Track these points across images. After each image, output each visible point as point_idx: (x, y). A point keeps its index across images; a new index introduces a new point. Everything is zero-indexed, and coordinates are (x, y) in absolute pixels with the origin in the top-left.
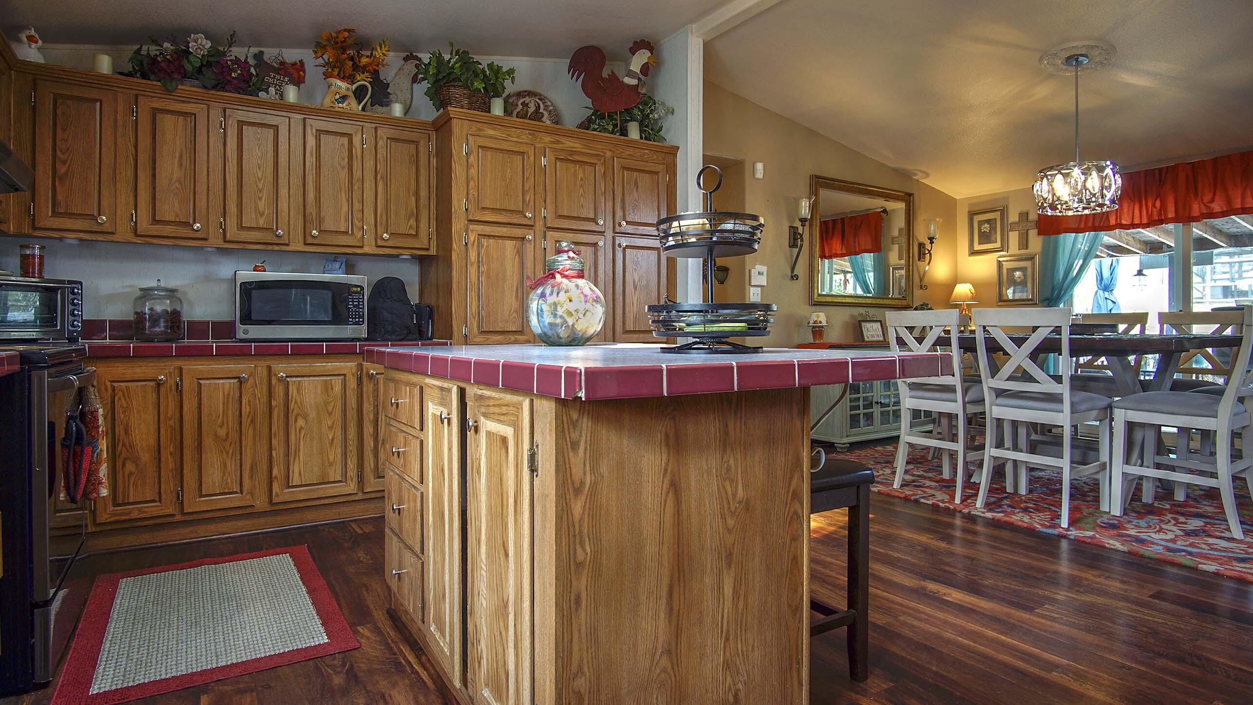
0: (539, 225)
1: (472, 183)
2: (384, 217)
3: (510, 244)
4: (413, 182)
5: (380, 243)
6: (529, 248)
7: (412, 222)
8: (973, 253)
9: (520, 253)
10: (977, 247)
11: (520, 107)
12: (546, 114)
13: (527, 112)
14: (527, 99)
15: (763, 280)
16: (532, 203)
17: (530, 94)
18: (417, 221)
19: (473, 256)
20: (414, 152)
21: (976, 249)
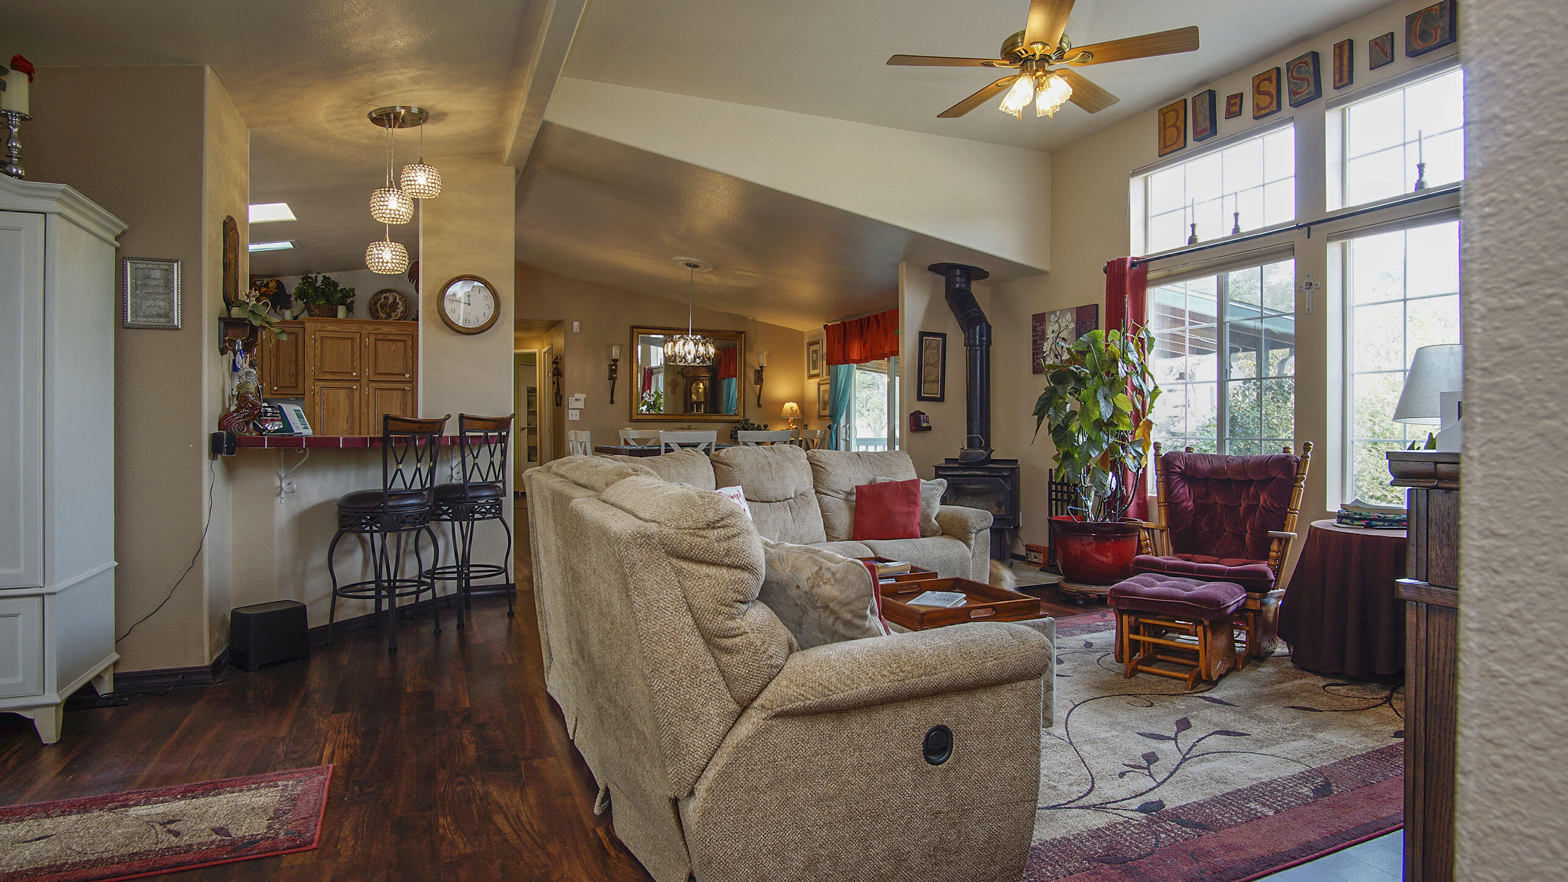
0: (364, 380)
1: (317, 359)
2: (275, 378)
3: (342, 392)
4: (294, 357)
5: (272, 392)
6: (357, 394)
7: (293, 379)
8: (811, 377)
9: (350, 397)
10: (813, 372)
11: (383, 300)
12: (400, 303)
13: (387, 302)
14: (387, 295)
15: (581, 405)
16: (358, 367)
17: (389, 291)
18: (297, 378)
19: (317, 399)
20: (294, 339)
21: (811, 373)
